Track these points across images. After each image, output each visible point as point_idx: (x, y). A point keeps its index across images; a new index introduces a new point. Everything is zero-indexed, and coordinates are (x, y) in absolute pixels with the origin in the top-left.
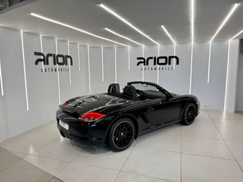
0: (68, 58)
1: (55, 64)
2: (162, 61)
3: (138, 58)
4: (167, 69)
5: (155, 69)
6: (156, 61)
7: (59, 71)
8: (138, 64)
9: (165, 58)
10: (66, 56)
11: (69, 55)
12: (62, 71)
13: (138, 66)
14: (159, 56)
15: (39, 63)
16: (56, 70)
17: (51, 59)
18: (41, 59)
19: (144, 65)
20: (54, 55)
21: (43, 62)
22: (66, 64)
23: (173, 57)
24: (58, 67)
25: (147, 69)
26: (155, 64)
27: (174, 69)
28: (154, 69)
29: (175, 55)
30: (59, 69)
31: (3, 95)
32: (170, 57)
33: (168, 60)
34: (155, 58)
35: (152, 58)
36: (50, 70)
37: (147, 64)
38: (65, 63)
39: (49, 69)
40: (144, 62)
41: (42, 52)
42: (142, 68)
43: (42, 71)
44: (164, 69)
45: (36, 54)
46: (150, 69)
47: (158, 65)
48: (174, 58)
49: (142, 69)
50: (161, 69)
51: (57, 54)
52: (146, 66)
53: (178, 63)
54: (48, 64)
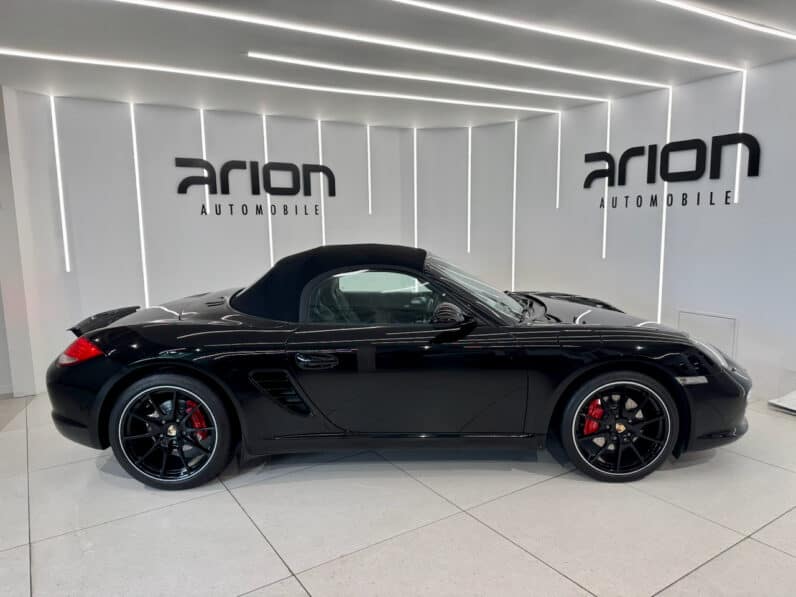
1: (256, 191)
2: (684, 161)
3: (590, 158)
4: (705, 199)
5: (654, 201)
6: (658, 163)
7: (273, 214)
8: (588, 184)
9: (696, 145)
10: (305, 165)
12: (286, 214)
13: (587, 191)
14: (668, 142)
15: (193, 188)
16: (260, 210)
18: (203, 178)
19: (611, 184)
20: (254, 165)
21: (207, 186)
22: (309, 193)
23: (733, 139)
24: (272, 200)
25: (621, 202)
26: (651, 179)
27: (736, 200)
28: (647, 201)
29: (741, 131)
30: (274, 206)
31: (68, 269)
32: (721, 142)
33: (709, 157)
34: (653, 148)
35: (639, 151)
37: (622, 182)
38: (300, 188)
39: (231, 205)
40: (609, 173)
41: (205, 158)
42: (603, 200)
43: (204, 211)
44: (692, 199)
45: (181, 163)
46: (632, 201)
47: (666, 183)
48: (740, 145)
49: (602, 205)
50: (678, 200)
51: (266, 163)
52: (618, 190)
53: (754, 169)
54: (225, 192)
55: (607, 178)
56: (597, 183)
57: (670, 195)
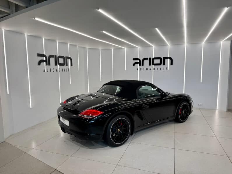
0: (68, 59)
1: (56, 65)
2: (157, 61)
3: (134, 59)
4: (162, 69)
5: (150, 69)
6: (151, 61)
7: (60, 71)
8: (134, 65)
9: (160, 58)
10: (66, 57)
11: (69, 56)
12: (62, 71)
13: (134, 66)
14: (153, 57)
15: (42, 63)
16: (57, 70)
17: (52, 60)
18: (44, 60)
19: (140, 65)
20: (56, 56)
21: (45, 63)
22: (67, 65)
23: (167, 58)
24: (59, 67)
25: (142, 69)
26: (150, 65)
27: (168, 69)
28: (149, 69)
29: (169, 56)
30: (60, 69)
31: (8, 93)
32: (165, 58)
33: (163, 61)
34: (150, 59)
35: (147, 59)
36: (52, 70)
37: (143, 65)
38: (65, 63)
39: (50, 69)
40: (140, 63)
41: (44, 54)
43: (44, 71)
44: (159, 69)
45: (39, 55)
47: (153, 66)
48: (169, 59)
49: (138, 70)
50: (156, 69)
51: (58, 56)
52: (142, 67)
53: (172, 64)
54: (49, 64)
55: (139, 64)
56: (136, 65)
57: (154, 68)
